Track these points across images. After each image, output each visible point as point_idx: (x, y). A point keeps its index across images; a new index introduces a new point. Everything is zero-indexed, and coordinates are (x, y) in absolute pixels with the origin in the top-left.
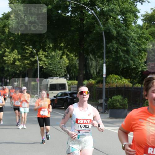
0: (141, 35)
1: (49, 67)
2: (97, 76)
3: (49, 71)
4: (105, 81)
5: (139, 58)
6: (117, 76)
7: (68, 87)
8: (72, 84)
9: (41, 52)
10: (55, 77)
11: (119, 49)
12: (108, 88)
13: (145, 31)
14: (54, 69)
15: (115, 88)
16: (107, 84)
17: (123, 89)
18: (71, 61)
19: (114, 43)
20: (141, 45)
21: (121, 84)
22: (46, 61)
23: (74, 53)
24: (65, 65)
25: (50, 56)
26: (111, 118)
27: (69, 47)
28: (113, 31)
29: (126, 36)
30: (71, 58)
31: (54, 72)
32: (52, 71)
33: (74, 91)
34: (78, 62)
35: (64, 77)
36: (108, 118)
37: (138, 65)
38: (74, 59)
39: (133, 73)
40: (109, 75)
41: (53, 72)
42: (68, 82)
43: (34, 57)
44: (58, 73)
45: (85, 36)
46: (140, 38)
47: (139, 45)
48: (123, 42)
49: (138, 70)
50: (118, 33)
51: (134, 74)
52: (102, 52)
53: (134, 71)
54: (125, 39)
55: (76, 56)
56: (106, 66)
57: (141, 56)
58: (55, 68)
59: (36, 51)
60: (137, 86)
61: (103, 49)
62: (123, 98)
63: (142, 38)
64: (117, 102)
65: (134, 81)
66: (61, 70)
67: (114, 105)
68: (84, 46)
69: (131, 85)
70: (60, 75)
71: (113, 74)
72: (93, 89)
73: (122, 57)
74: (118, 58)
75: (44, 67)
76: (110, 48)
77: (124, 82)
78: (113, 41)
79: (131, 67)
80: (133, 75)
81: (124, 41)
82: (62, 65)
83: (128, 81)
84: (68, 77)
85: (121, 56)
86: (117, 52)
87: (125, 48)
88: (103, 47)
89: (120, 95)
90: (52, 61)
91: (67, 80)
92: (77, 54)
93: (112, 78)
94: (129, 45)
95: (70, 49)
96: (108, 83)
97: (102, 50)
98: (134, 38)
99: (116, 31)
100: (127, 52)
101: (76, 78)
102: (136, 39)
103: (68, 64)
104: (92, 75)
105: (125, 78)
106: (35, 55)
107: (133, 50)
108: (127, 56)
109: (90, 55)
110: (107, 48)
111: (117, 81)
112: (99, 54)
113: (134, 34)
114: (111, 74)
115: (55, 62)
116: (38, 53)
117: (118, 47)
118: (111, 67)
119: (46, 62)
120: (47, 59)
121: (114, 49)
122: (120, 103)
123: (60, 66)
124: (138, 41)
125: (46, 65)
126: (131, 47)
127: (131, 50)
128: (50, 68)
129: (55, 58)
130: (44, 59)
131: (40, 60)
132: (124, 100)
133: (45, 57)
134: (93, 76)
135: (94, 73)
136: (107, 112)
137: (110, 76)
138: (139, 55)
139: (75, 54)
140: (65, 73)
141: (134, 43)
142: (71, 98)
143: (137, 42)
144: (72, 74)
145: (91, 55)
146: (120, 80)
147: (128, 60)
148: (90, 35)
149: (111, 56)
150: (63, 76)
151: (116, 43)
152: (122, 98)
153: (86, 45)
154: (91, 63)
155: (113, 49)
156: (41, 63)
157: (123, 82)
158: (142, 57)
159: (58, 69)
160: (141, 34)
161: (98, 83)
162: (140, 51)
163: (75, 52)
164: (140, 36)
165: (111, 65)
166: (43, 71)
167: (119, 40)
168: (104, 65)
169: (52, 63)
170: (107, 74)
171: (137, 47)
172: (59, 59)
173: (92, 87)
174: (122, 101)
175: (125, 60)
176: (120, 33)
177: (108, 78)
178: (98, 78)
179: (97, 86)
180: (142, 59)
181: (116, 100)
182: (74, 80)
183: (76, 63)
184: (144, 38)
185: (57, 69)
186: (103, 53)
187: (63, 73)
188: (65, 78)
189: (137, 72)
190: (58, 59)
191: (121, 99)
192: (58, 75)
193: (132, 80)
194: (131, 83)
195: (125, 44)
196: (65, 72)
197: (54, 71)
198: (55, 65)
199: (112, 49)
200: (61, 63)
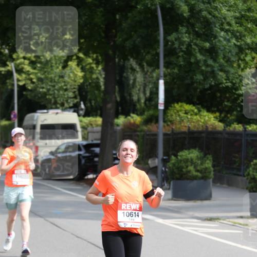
0: (243, 13)
1: (39, 86)
2: (145, 107)
3: (40, 95)
4: (164, 119)
5: (239, 66)
6: (191, 105)
7: (82, 131)
8: (91, 125)
9: (21, 53)
10: (52, 108)
11: (193, 47)
12: (169, 133)
13: (252, 5)
14: (51, 92)
15: (184, 133)
16: (168, 125)
17: (203, 135)
18: (88, 73)
19: (182, 33)
20: (244, 36)
21: (199, 125)
22: (32, 73)
23: (95, 56)
24: (75, 81)
25: (40, 63)
26: (175, 200)
27: (82, 43)
28: (181, 6)
29: (210, 17)
30: (88, 67)
31: (51, 97)
32: (45, 97)
33: (96, 140)
34: (103, 76)
35: (72, 110)
36: (169, 200)
37: (238, 81)
38: (95, 68)
39: (226, 100)
40: (172, 105)
41: (48, 97)
42: (81, 121)
43: (5, 65)
44: (59, 100)
45: (118, 17)
46: (240, 20)
47: (239, 37)
48: (204, 30)
49: (237, 92)
50: (192, 9)
51: (228, 101)
52: (154, 52)
53: (227, 95)
54: (207, 24)
55: (98, 63)
56: (165, 84)
57: (244, 60)
58: (52, 89)
59: (8, 49)
60: (235, 128)
61: (159, 45)
62: (202, 155)
63: (247, 20)
64: (189, 163)
65: (228, 118)
66: (66, 93)
67: (182, 171)
68: (116, 39)
69: (220, 126)
70: (62, 105)
71: (182, 102)
72: (138, 136)
73: (200, 65)
74: (191, 67)
75: (30, 88)
76: (173, 43)
77: (205, 120)
78: (180, 28)
79: (221, 86)
80: (226, 103)
81: (204, 28)
82: (68, 83)
83: (216, 118)
84: (82, 109)
85: (198, 62)
86: (189, 52)
87: (207, 45)
88: (158, 42)
89: (194, 147)
90: (46, 74)
91: (79, 115)
92: (100, 58)
93: (178, 111)
94: (215, 37)
95: (84, 47)
96: (171, 121)
97: (156, 49)
98: (228, 20)
99: (188, 5)
100: (212, 52)
101: (99, 112)
102: (233, 22)
103: (81, 81)
104: (135, 105)
105: (209, 110)
106: (7, 61)
107: (225, 48)
108: (210, 62)
109: (129, 60)
110: (168, 43)
111: (189, 117)
112: (148, 57)
113: (228, 11)
114: (178, 103)
115: (53, 76)
116: (14, 56)
117: (191, 41)
118: (176, 86)
119: (32, 76)
120: (35, 69)
121: (183, 45)
122: (195, 167)
123: (63, 84)
124: (236, 27)
125: (33, 83)
126: (220, 41)
127: (220, 48)
128: (41, 90)
129: (52, 66)
130: (27, 68)
131: (20, 71)
132: (205, 159)
133: (30, 63)
134: (138, 106)
135: (139, 100)
136: (168, 187)
137: (175, 107)
138: (240, 59)
139: (97, 56)
140: (76, 101)
141: (227, 31)
142: (87, 155)
143: (236, 29)
144: (91, 103)
145: (132, 60)
146: (196, 114)
147: (213, 72)
148: (130, 14)
149: (175, 62)
150: (71, 108)
151: (186, 33)
152: (199, 156)
153: (119, 38)
154: (132, 78)
155: (182, 47)
156: (20, 78)
157: (202, 121)
158: (247, 63)
159: (58, 90)
160: (243, 10)
161: (148, 121)
162: (241, 50)
163: (96, 53)
164: (243, 16)
165: (175, 83)
166: (27, 95)
167: (193, 26)
168: (161, 82)
169: (46, 78)
170: (168, 102)
171: (234, 41)
172: (60, 67)
173: (135, 131)
174: (199, 162)
175: (207, 72)
176: (197, 9)
177: (171, 112)
178: (148, 111)
179: (145, 128)
180: (245, 68)
181: (187, 161)
182: (96, 116)
183: (99, 77)
184: (251, 21)
185: (56, 92)
186: (158, 54)
187: (69, 101)
188: (74, 111)
189: (236, 96)
190: (58, 68)
191: (197, 156)
192: (58, 106)
193: (223, 115)
194: (220, 121)
195: (207, 35)
196: (75, 97)
197: (51, 95)
198: (51, 82)
199: (179, 47)
200: (66, 79)
